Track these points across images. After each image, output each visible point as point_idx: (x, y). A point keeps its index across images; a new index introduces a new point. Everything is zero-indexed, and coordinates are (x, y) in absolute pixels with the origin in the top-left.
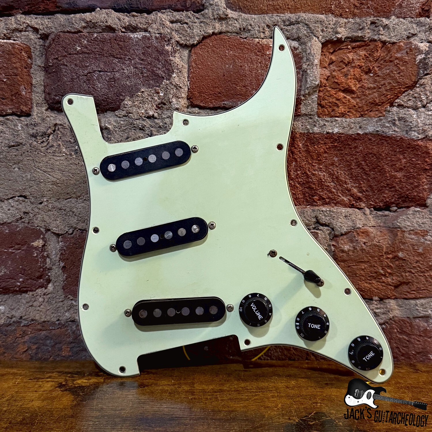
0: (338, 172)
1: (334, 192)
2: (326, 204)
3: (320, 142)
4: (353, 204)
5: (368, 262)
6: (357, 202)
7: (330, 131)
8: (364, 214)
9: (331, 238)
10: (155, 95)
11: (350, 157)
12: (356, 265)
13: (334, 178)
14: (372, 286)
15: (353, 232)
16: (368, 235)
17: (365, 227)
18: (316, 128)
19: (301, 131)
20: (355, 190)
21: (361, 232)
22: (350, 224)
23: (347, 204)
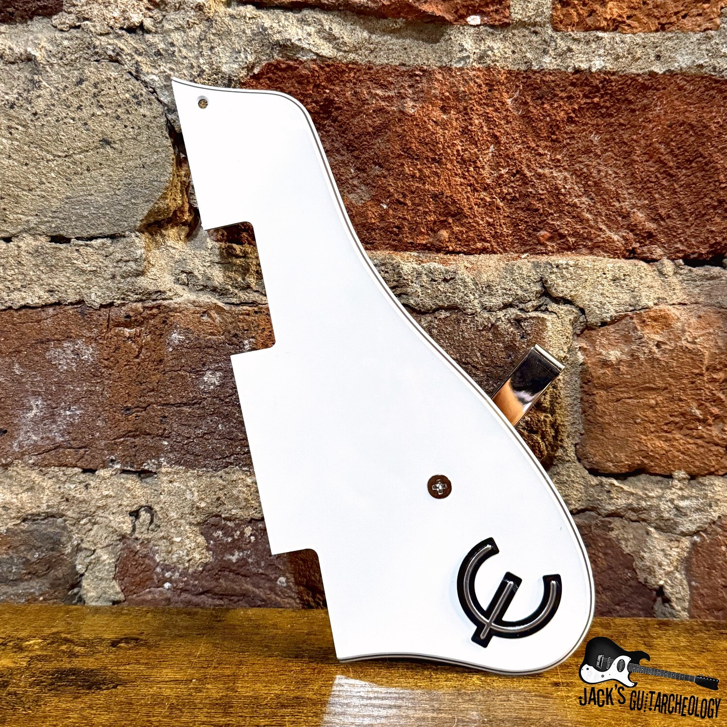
0: (599, 171)
1: (588, 220)
2: (569, 249)
3: (557, 95)
4: (634, 248)
5: (666, 388)
6: (643, 245)
7: (584, 66)
8: (661, 273)
9: (578, 332)
11: (629, 132)
12: (636, 397)
13: (589, 186)
14: (673, 445)
15: (632, 318)
16: (668, 326)
17: (662, 307)
18: (547, 59)
19: (511, 67)
20: (640, 216)
21: (650, 317)
22: (626, 297)
23: (618, 249)
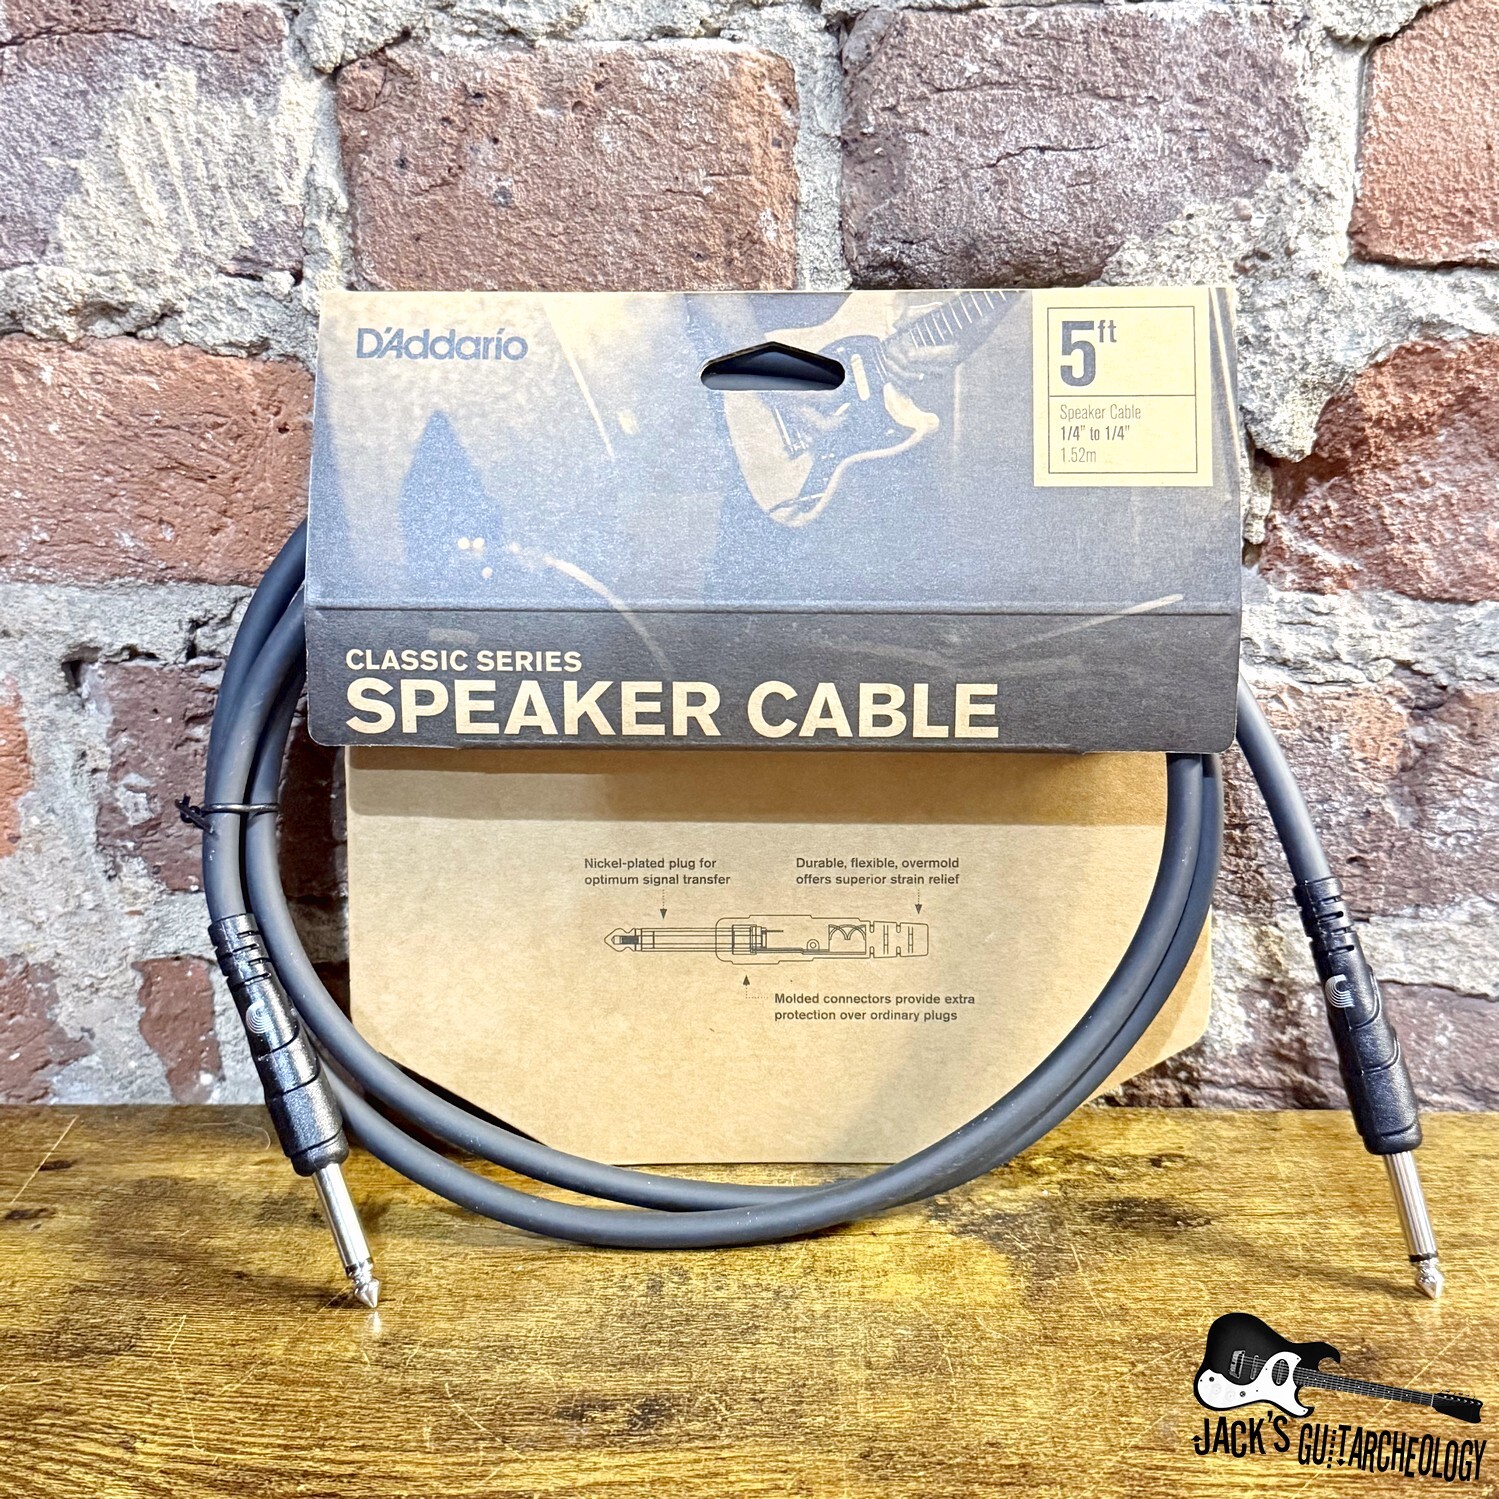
10: (1234, 225)
